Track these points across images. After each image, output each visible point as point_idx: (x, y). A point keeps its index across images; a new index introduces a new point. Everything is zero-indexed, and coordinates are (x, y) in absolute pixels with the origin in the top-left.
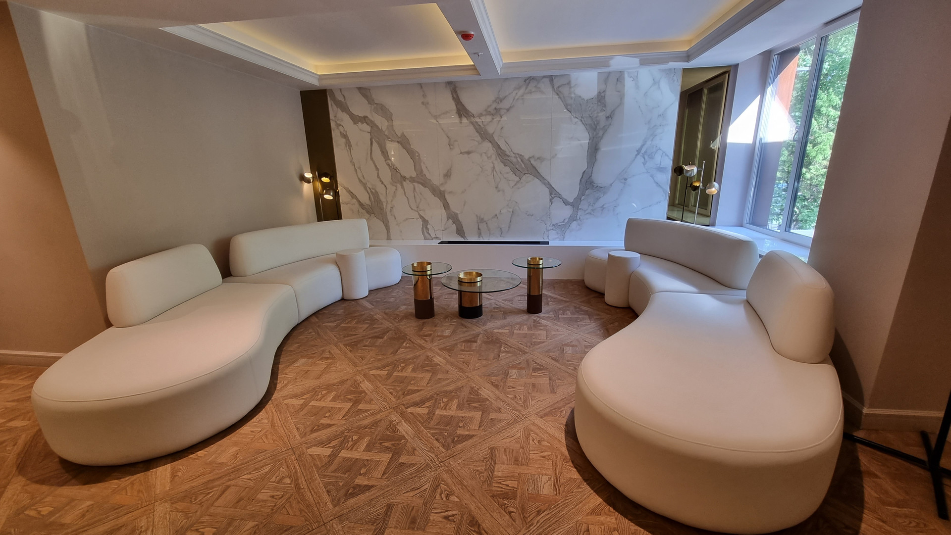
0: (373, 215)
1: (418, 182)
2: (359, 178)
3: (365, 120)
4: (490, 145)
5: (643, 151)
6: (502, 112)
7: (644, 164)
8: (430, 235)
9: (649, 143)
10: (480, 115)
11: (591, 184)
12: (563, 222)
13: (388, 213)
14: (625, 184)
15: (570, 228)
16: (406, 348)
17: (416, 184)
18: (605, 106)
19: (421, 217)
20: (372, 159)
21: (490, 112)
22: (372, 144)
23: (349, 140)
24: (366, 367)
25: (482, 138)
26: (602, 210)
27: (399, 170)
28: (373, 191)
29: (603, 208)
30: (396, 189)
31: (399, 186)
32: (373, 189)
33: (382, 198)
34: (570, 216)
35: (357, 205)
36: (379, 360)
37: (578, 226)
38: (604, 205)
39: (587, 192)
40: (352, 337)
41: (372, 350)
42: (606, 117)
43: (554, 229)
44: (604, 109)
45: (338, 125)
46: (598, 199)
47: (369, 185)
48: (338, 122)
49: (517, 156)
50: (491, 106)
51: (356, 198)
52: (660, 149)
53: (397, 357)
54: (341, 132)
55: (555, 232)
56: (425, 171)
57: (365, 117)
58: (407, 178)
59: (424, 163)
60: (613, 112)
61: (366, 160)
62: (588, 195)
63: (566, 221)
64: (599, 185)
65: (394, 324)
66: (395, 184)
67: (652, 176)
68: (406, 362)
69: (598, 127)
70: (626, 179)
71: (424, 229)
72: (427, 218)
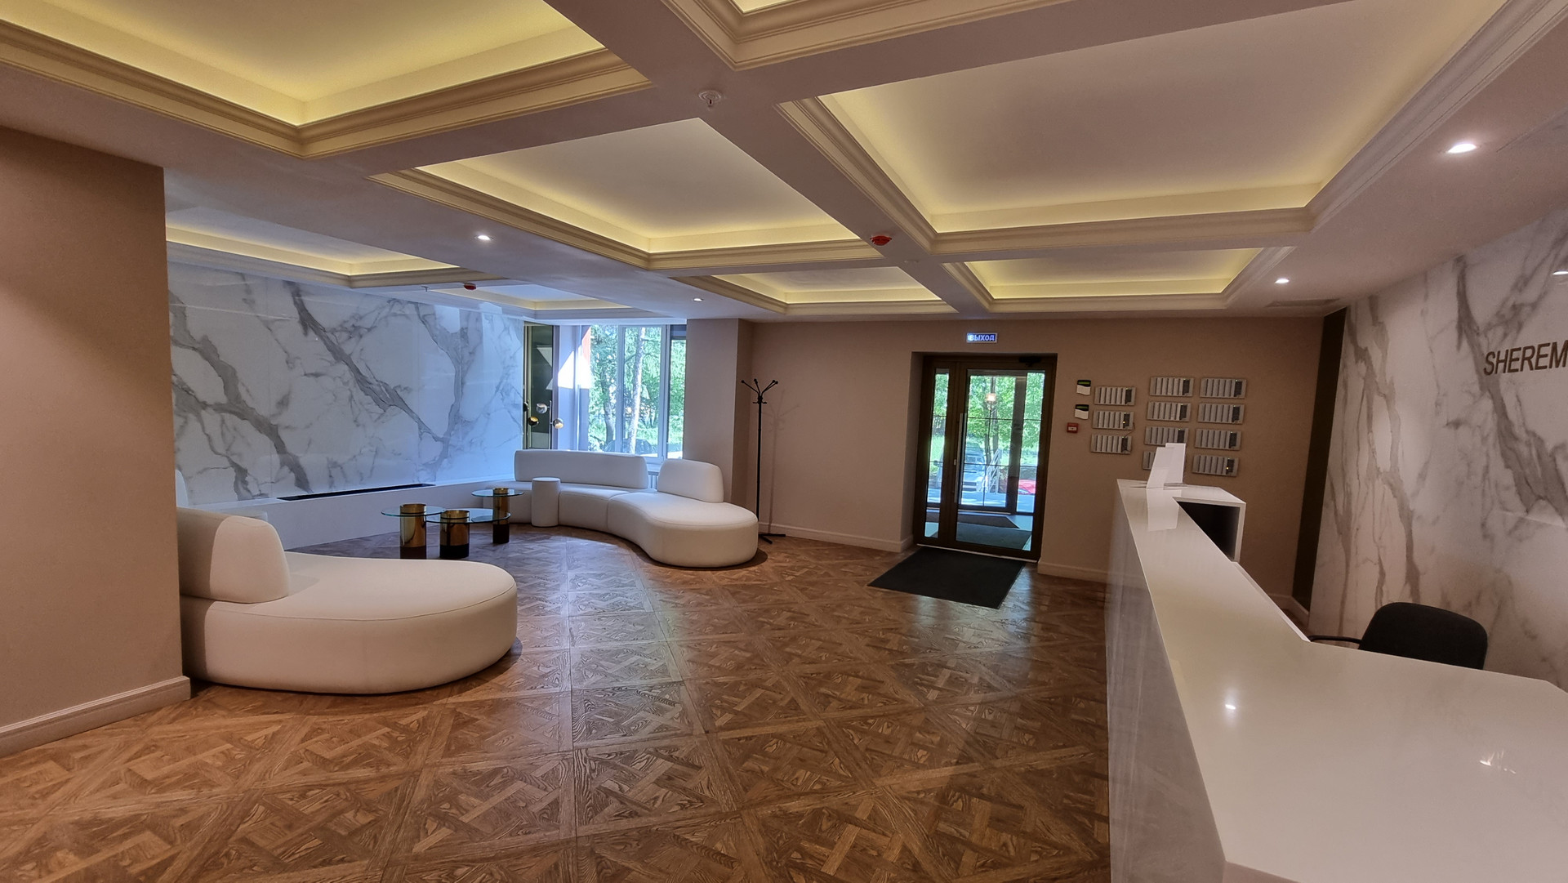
1: (231, 413)
4: (346, 368)
5: (501, 388)
6: (363, 331)
7: (502, 400)
8: (249, 491)
9: (505, 381)
10: (333, 331)
11: (458, 418)
12: (433, 460)
14: (488, 419)
15: (443, 464)
17: (226, 415)
18: (467, 343)
19: (234, 465)
21: (346, 328)
25: (336, 358)
26: (471, 446)
27: (193, 392)
29: (471, 443)
30: (187, 422)
31: (191, 416)
34: (441, 453)
37: (449, 464)
38: (471, 440)
39: (456, 427)
42: (469, 353)
43: (428, 469)
46: (466, 434)
49: (381, 384)
50: (347, 322)
52: (513, 387)
55: (430, 471)
56: (244, 395)
58: (209, 406)
59: (243, 384)
60: (475, 349)
62: (457, 430)
63: (437, 459)
64: (467, 420)
67: (508, 412)
69: (462, 362)
70: (488, 415)
71: (240, 483)
72: (244, 465)
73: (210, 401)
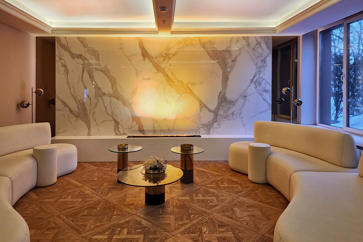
0: (79, 118)
1: (114, 97)
2: (71, 93)
3: (80, 57)
4: (162, 75)
5: (255, 80)
6: (170, 56)
7: (256, 87)
8: (120, 132)
9: (257, 76)
10: (156, 57)
11: (225, 99)
12: (208, 123)
13: (91, 117)
14: (245, 99)
15: (213, 126)
16: (117, 215)
17: (112, 98)
18: (231, 55)
19: (114, 120)
20: (82, 81)
21: (163, 55)
22: (83, 71)
23: (67, 68)
24: (89, 233)
25: (157, 70)
26: (233, 115)
27: (101, 89)
28: (81, 102)
29: (233, 114)
30: (98, 101)
31: (100, 98)
32: (81, 101)
33: (87, 107)
34: (213, 119)
35: (68, 111)
36: (98, 226)
37: (218, 126)
38: (233, 112)
39: (223, 104)
40: (72, 209)
41: (90, 219)
42: (232, 61)
43: (203, 127)
44: (230, 56)
45: (61, 59)
46: (229, 108)
47: (78, 98)
48: (61, 57)
49: (179, 82)
50: (163, 52)
51: (68, 107)
52: (264, 79)
53: (112, 223)
54: (62, 63)
55: (203, 129)
56: (119, 90)
57: (80, 55)
58: (106, 94)
59: (119, 85)
60: (236, 58)
61: (78, 82)
62: (224, 106)
63: (210, 122)
64: (230, 100)
65: (102, 197)
66: (97, 98)
67: (261, 95)
68: (122, 226)
69: (227, 66)
70: (245, 97)
71: (116, 128)
72: (118, 120)
73: (106, 93)
